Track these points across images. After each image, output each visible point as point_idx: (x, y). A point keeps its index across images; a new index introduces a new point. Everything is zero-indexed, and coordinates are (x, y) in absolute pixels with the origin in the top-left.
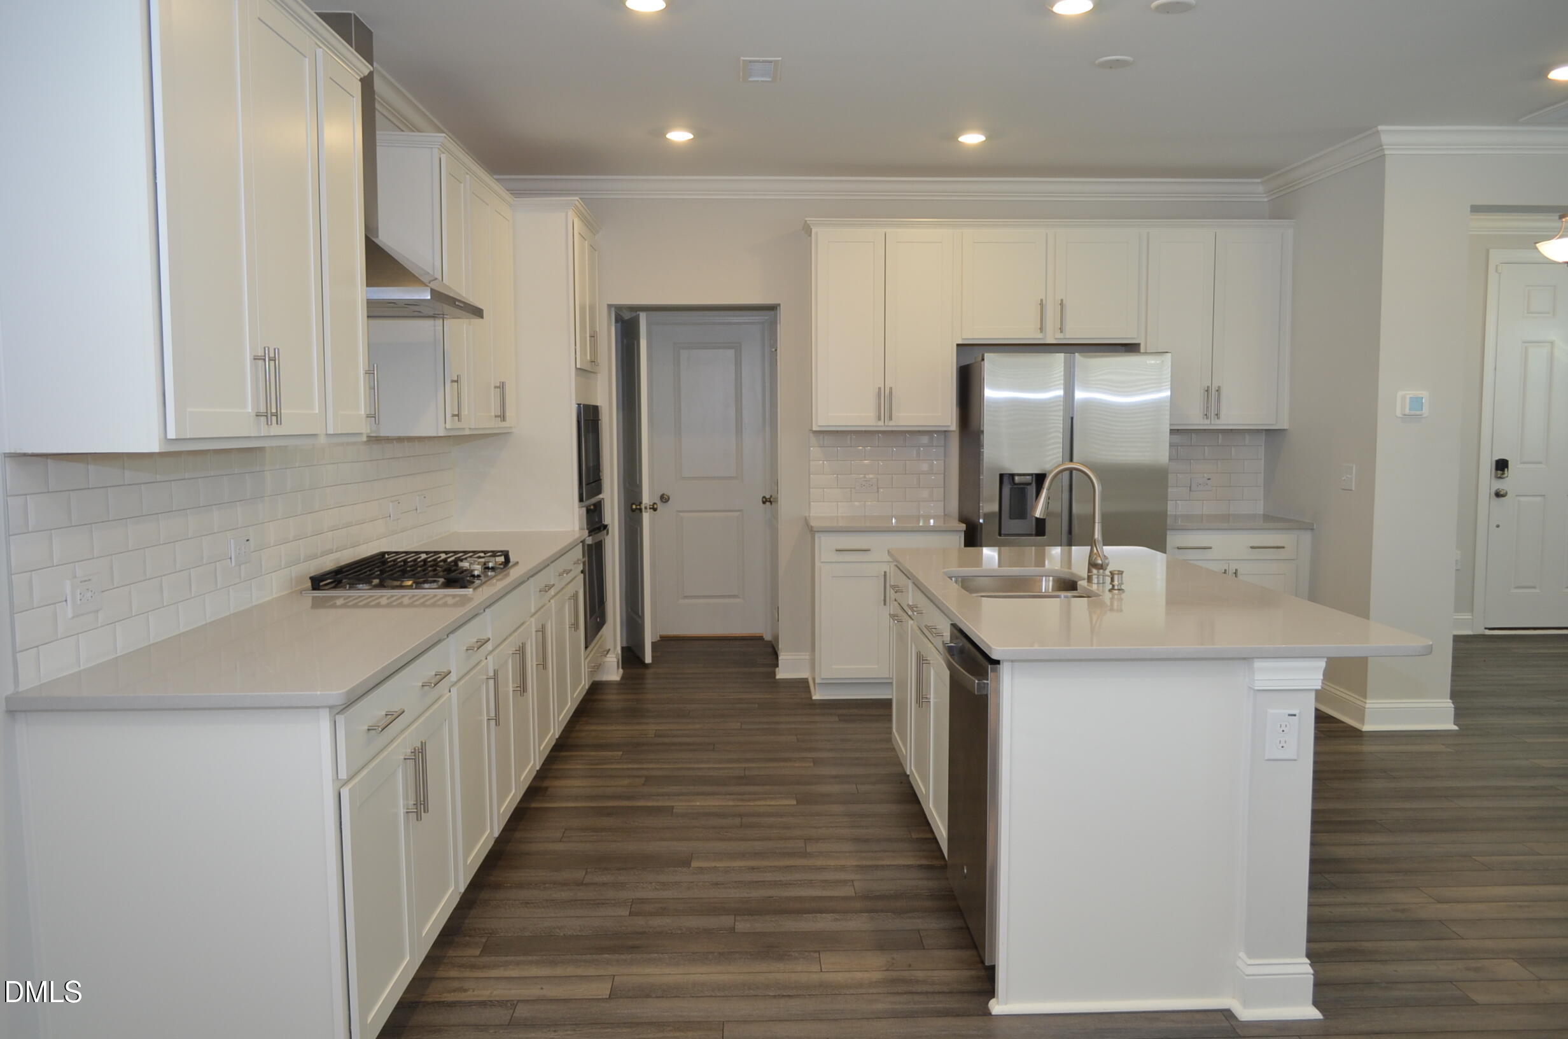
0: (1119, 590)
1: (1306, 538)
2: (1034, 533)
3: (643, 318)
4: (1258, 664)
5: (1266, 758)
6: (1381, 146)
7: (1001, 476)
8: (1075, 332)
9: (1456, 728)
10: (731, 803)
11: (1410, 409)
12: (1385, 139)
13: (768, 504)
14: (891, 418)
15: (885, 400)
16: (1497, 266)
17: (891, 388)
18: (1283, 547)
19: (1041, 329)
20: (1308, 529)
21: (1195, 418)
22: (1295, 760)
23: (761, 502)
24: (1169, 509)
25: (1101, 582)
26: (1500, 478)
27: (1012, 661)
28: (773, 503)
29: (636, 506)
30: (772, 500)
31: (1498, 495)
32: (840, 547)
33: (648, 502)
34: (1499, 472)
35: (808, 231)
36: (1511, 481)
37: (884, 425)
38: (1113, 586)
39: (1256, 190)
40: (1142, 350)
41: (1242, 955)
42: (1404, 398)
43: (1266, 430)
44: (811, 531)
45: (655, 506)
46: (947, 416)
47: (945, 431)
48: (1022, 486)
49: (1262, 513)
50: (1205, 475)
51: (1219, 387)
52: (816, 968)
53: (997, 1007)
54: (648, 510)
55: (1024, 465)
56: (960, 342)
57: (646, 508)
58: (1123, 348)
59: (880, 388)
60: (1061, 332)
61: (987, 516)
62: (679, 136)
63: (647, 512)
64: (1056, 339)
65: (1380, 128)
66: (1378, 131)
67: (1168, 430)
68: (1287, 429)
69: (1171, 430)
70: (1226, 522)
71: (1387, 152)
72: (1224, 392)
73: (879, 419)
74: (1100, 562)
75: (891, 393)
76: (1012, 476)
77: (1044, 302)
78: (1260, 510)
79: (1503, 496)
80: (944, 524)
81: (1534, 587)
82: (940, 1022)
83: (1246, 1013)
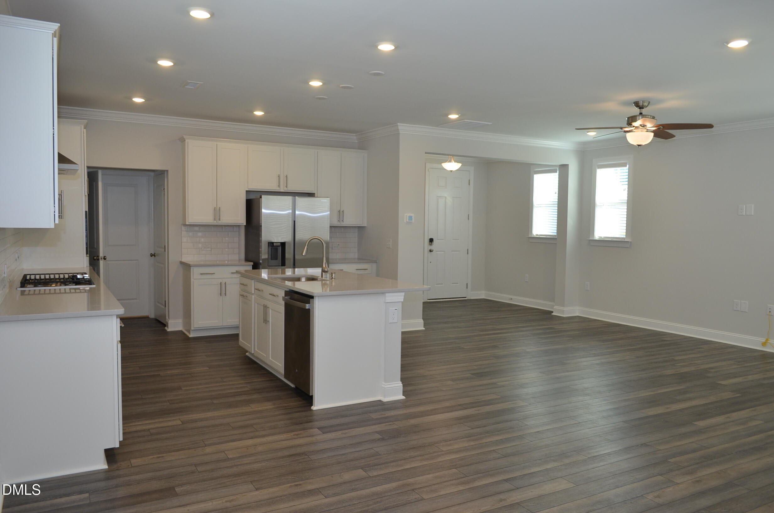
0: (334, 279)
1: (374, 265)
2: (280, 265)
3: (100, 173)
4: (387, 294)
5: (389, 322)
6: (398, 130)
7: (269, 243)
8: (291, 188)
9: (424, 329)
10: (183, 371)
11: (409, 220)
12: (400, 128)
13: (153, 257)
14: (219, 219)
15: (217, 212)
16: (428, 169)
17: (220, 208)
18: (367, 269)
19: (279, 186)
20: (375, 262)
21: (336, 223)
22: (397, 323)
23: (150, 256)
24: (330, 256)
25: (326, 277)
26: (431, 245)
27: (318, 296)
28: (156, 256)
29: (96, 257)
30: (155, 255)
31: (431, 251)
32: (202, 273)
33: (102, 256)
34: (431, 243)
35: (182, 140)
36: (434, 247)
37: (217, 223)
38: (332, 277)
39: (353, 138)
40: (316, 196)
41: (383, 383)
42: (407, 216)
43: (358, 227)
44: (186, 267)
45: (105, 258)
46: (241, 219)
47: (239, 225)
48: (276, 247)
49: (357, 257)
50: (337, 243)
51: (343, 210)
52: (250, 408)
53: (314, 408)
54: (103, 259)
55: (277, 239)
56: (247, 190)
57: (101, 258)
58: (307, 194)
59: (215, 207)
60: (287, 187)
61: (263, 260)
62: (138, 100)
63: (102, 260)
64: (284, 190)
65: (398, 124)
66: (397, 125)
67: (329, 227)
68: (366, 227)
69: (330, 226)
70: (344, 261)
71: (400, 132)
72: (345, 212)
73: (215, 220)
74: (326, 270)
75: (219, 209)
76: (273, 243)
77: (280, 175)
78: (356, 256)
79: (432, 251)
80: (239, 262)
81: (442, 284)
82: (298, 414)
83: (386, 399)
